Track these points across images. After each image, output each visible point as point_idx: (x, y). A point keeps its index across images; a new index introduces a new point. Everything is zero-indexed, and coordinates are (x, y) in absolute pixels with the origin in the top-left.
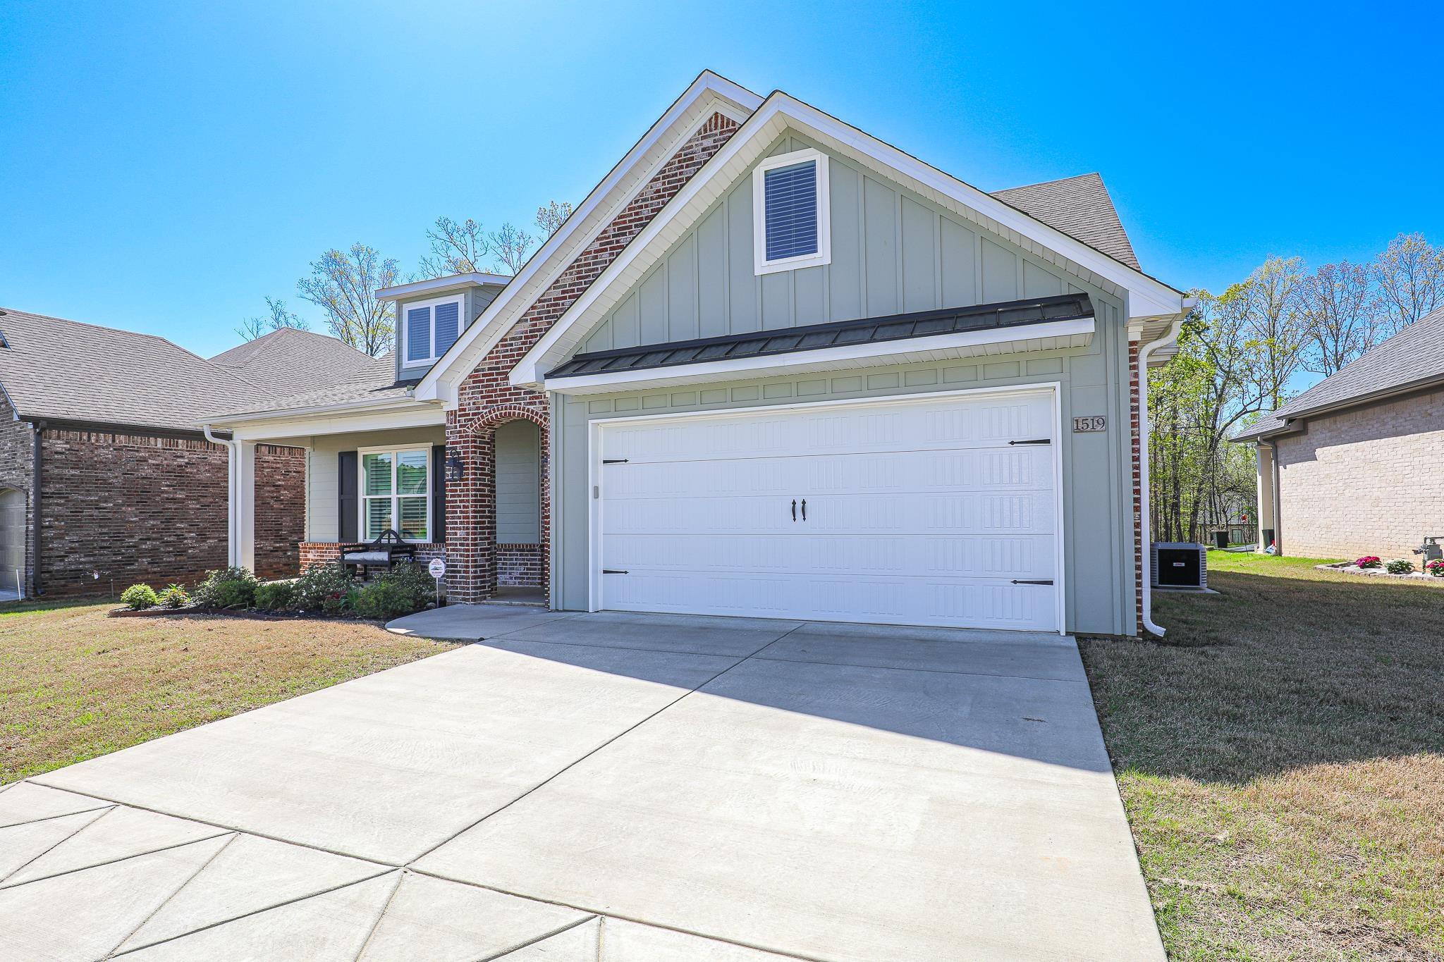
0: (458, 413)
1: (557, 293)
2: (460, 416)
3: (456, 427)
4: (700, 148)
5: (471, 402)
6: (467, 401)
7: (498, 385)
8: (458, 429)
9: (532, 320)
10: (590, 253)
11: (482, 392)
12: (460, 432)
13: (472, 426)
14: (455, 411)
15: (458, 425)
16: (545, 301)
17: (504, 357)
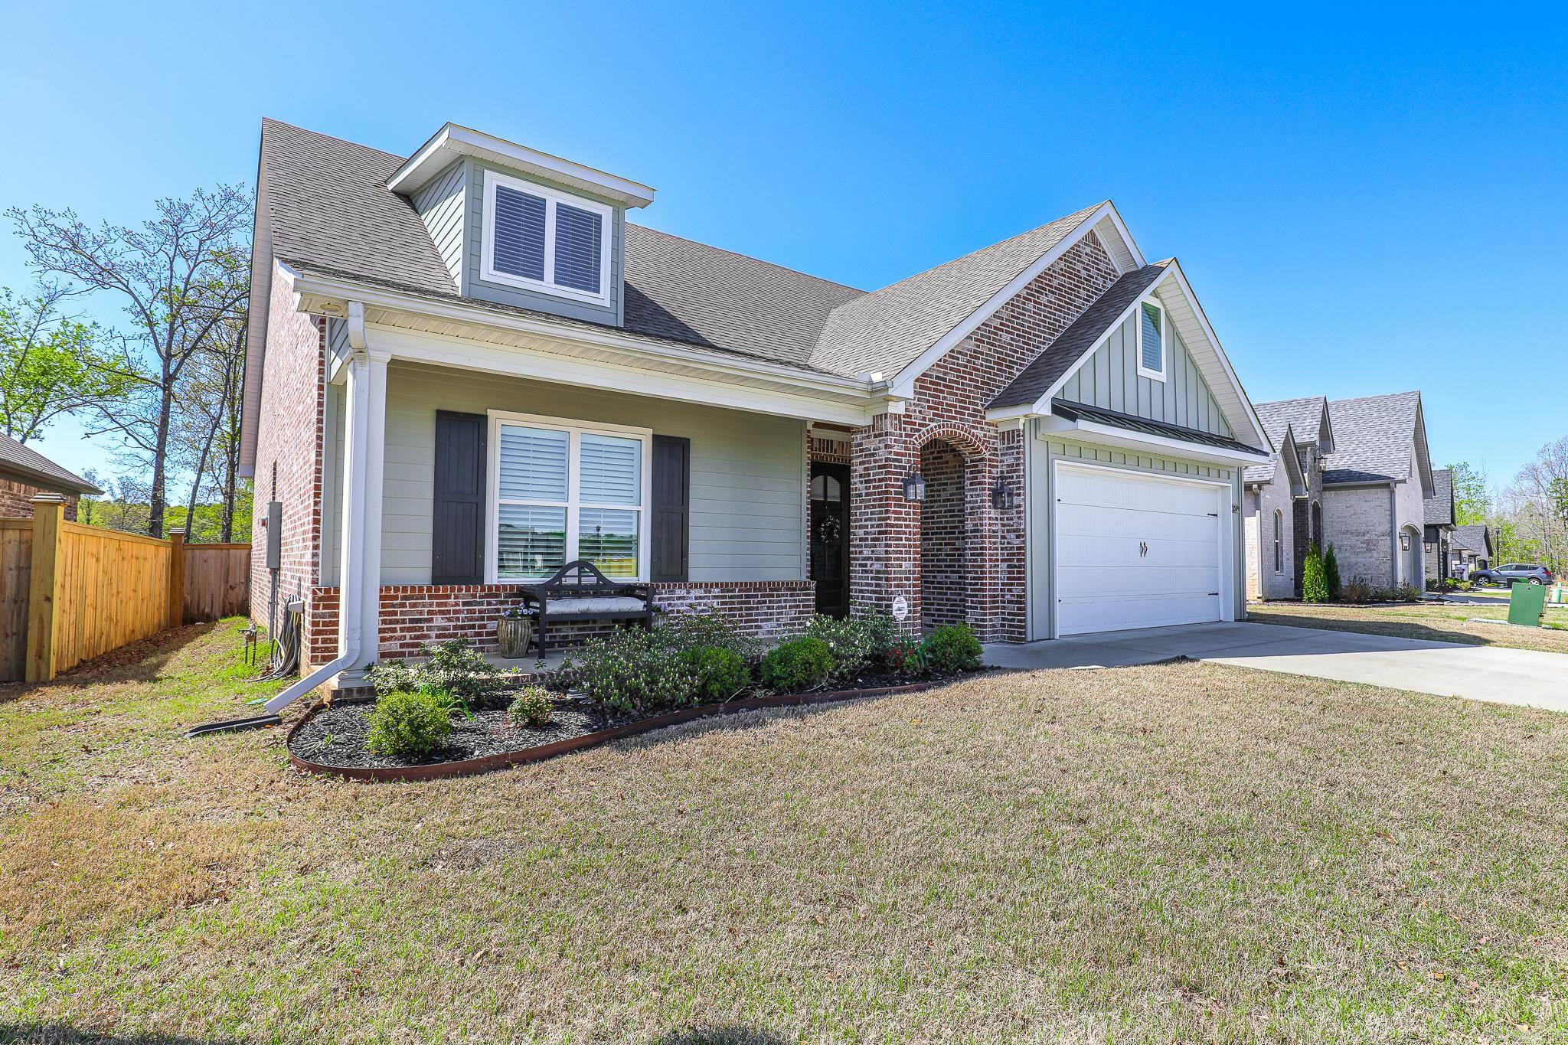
0: (903, 419)
1: (996, 323)
2: (905, 423)
3: (901, 435)
4: (1084, 251)
5: (917, 409)
6: (913, 408)
7: (944, 398)
8: (904, 438)
9: (976, 340)
10: (1019, 296)
11: (928, 401)
12: (905, 442)
13: (920, 437)
14: (900, 415)
15: (904, 433)
16: (987, 325)
17: (951, 369)
